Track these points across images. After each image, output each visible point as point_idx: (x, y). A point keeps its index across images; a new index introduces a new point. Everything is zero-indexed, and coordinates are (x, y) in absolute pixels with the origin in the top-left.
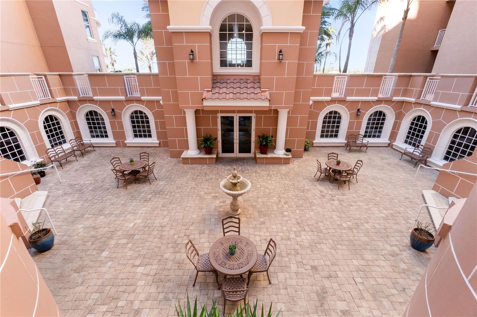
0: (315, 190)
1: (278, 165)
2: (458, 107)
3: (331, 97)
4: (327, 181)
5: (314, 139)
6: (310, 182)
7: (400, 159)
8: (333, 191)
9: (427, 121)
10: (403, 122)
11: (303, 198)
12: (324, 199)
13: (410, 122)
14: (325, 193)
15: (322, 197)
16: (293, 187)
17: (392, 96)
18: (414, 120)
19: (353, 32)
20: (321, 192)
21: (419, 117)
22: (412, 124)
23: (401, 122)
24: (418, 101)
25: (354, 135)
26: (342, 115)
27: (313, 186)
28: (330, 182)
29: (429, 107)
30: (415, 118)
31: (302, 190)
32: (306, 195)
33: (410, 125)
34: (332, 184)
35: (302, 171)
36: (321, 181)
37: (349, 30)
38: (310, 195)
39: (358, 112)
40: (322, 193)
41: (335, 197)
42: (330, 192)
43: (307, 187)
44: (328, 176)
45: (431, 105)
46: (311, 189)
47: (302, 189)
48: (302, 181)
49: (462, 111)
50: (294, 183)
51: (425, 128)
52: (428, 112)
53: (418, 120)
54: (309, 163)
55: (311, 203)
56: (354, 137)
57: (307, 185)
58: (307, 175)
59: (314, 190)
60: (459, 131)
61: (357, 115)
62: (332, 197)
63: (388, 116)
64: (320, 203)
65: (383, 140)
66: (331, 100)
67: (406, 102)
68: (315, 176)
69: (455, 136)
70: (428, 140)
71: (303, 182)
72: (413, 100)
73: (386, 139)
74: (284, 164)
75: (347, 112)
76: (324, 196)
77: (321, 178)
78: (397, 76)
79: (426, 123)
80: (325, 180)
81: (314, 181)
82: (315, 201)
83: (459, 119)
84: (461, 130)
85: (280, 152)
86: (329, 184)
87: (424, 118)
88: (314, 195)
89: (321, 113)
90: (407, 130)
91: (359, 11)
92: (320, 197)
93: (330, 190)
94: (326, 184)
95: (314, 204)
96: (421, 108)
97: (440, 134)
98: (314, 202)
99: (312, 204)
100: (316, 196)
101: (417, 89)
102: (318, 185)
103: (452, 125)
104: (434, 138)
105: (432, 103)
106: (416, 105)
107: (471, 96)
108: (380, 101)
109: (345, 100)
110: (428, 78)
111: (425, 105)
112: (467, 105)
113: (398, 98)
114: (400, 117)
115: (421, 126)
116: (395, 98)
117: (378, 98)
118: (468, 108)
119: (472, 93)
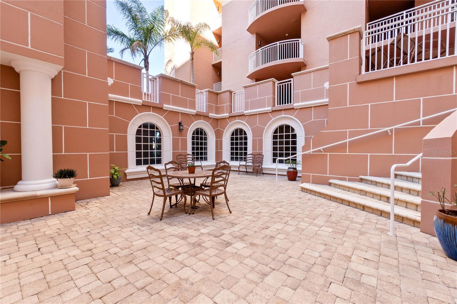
0: (166, 241)
1: (33, 220)
2: (269, 109)
3: (142, 100)
4: (180, 213)
5: (126, 167)
6: (142, 229)
7: (239, 174)
8: (207, 226)
9: (245, 131)
10: (223, 139)
11: (139, 284)
12: (207, 252)
13: (229, 138)
14: (196, 235)
15: (198, 249)
16: (88, 260)
18: (233, 134)
19: (148, 63)
20: (184, 238)
21: (236, 130)
22: (232, 139)
24: (231, 115)
25: (183, 155)
26: (162, 129)
27: (155, 234)
28: (186, 213)
29: (243, 117)
30: (233, 133)
31: (126, 256)
32: (143, 266)
33: (231, 141)
34: (192, 215)
35: (113, 213)
36: (167, 217)
37: (143, 61)
38: (160, 260)
39: (180, 126)
40: (189, 240)
41: (223, 234)
42: (203, 231)
43: (139, 243)
44: (176, 206)
45: (244, 115)
46: (153, 242)
47: (125, 252)
48: (120, 232)
49: (273, 111)
50: (91, 246)
51: (246, 138)
52: (244, 122)
53: (237, 134)
54: (126, 199)
55: (178, 286)
56: (184, 157)
57: (138, 238)
58: (128, 217)
59: (163, 241)
60: (276, 132)
61: (180, 130)
62: (217, 237)
63: (209, 134)
64: (209, 270)
65: (212, 162)
66: (142, 105)
67: (220, 119)
68: (149, 214)
69: (275, 137)
70: (254, 148)
71: (124, 235)
72: (226, 115)
73: (213, 161)
74: (53, 214)
75: (167, 126)
76: (199, 245)
77: (166, 213)
78: (207, 91)
79: (245, 134)
80: (176, 213)
81: (152, 223)
82: (186, 273)
83: (273, 119)
84: (277, 129)
86: (188, 217)
87: (241, 130)
88: (170, 253)
89: (131, 122)
90: (229, 146)
91: (150, 46)
92: (192, 252)
93: (200, 228)
94: (182, 219)
95: (192, 284)
96: (236, 120)
97: (262, 138)
98: (187, 280)
99: (186, 290)
100: (179, 254)
101: (226, 104)
102: (166, 226)
103: (268, 128)
104: (258, 143)
105: (245, 112)
106: (231, 119)
107: (274, 98)
108: (198, 116)
109: (162, 108)
110: (233, 93)
111: (238, 116)
112: (275, 106)
113: (212, 115)
114: (219, 135)
115: (241, 139)
116: (210, 114)
117: (195, 111)
118: (277, 107)
119: (275, 95)
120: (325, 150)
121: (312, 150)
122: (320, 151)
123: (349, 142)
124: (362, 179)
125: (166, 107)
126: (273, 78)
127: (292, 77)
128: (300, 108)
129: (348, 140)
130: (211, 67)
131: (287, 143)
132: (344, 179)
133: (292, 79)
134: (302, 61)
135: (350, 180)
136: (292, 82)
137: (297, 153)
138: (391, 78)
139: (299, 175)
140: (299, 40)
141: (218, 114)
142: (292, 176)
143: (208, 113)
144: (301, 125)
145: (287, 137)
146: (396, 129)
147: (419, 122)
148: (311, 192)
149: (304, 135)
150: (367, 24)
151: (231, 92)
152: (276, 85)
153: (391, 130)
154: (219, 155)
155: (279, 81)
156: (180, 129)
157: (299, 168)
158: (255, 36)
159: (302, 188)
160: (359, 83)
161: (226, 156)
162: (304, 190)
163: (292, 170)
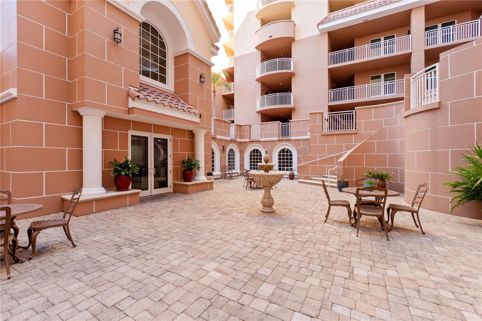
2: (276, 139)
9: (260, 151)
13: (249, 155)
17: (236, 138)
21: (254, 150)
22: (251, 155)
23: (244, 157)
24: (251, 140)
26: (215, 150)
29: (259, 142)
30: (252, 152)
33: (250, 157)
49: (278, 140)
51: (261, 156)
52: (260, 146)
53: (254, 153)
63: (235, 152)
67: (242, 142)
69: (279, 155)
72: (247, 140)
73: (238, 170)
78: (235, 125)
79: (260, 153)
83: (278, 145)
84: (281, 151)
85: (201, 177)
87: (257, 150)
90: (249, 160)
96: (254, 144)
97: (272, 156)
103: (276, 150)
105: (261, 139)
106: (250, 143)
107: (279, 132)
108: (232, 141)
109: (216, 138)
110: (251, 126)
111: (255, 141)
112: (279, 137)
113: (238, 140)
114: (242, 153)
115: (257, 156)
116: (237, 140)
117: (230, 138)
118: (281, 138)
119: (279, 131)
120: (309, 164)
121: (303, 164)
122: (306, 164)
123: (319, 160)
124: (324, 176)
125: (218, 137)
126: (279, 121)
127: (289, 122)
128: (295, 140)
129: (318, 159)
130: (222, 97)
131: (287, 159)
132: (317, 177)
133: (290, 123)
134: (293, 107)
135: (319, 177)
136: (290, 125)
137: (293, 165)
138: (334, 135)
139: (295, 177)
140: (290, 94)
141: (240, 139)
142: (292, 177)
143: (236, 139)
144: (295, 149)
145: (287, 155)
146: (336, 155)
147: (343, 153)
148: (303, 182)
149: (297, 155)
150: (329, 90)
151: (250, 126)
152: (280, 125)
153: (334, 156)
154: (242, 166)
155: (282, 123)
156: (223, 149)
157: (296, 173)
158: (260, 84)
159: (298, 181)
160: (322, 135)
161: (247, 166)
162: (299, 182)
163: (292, 174)
